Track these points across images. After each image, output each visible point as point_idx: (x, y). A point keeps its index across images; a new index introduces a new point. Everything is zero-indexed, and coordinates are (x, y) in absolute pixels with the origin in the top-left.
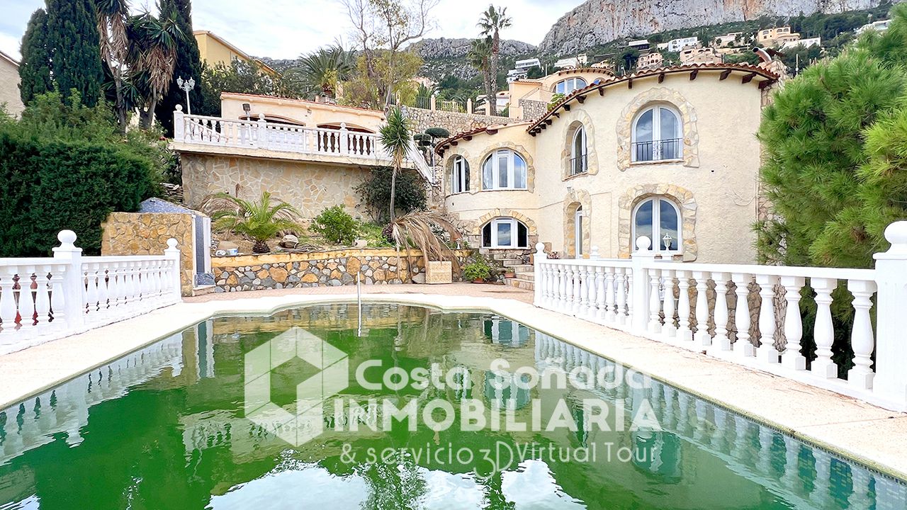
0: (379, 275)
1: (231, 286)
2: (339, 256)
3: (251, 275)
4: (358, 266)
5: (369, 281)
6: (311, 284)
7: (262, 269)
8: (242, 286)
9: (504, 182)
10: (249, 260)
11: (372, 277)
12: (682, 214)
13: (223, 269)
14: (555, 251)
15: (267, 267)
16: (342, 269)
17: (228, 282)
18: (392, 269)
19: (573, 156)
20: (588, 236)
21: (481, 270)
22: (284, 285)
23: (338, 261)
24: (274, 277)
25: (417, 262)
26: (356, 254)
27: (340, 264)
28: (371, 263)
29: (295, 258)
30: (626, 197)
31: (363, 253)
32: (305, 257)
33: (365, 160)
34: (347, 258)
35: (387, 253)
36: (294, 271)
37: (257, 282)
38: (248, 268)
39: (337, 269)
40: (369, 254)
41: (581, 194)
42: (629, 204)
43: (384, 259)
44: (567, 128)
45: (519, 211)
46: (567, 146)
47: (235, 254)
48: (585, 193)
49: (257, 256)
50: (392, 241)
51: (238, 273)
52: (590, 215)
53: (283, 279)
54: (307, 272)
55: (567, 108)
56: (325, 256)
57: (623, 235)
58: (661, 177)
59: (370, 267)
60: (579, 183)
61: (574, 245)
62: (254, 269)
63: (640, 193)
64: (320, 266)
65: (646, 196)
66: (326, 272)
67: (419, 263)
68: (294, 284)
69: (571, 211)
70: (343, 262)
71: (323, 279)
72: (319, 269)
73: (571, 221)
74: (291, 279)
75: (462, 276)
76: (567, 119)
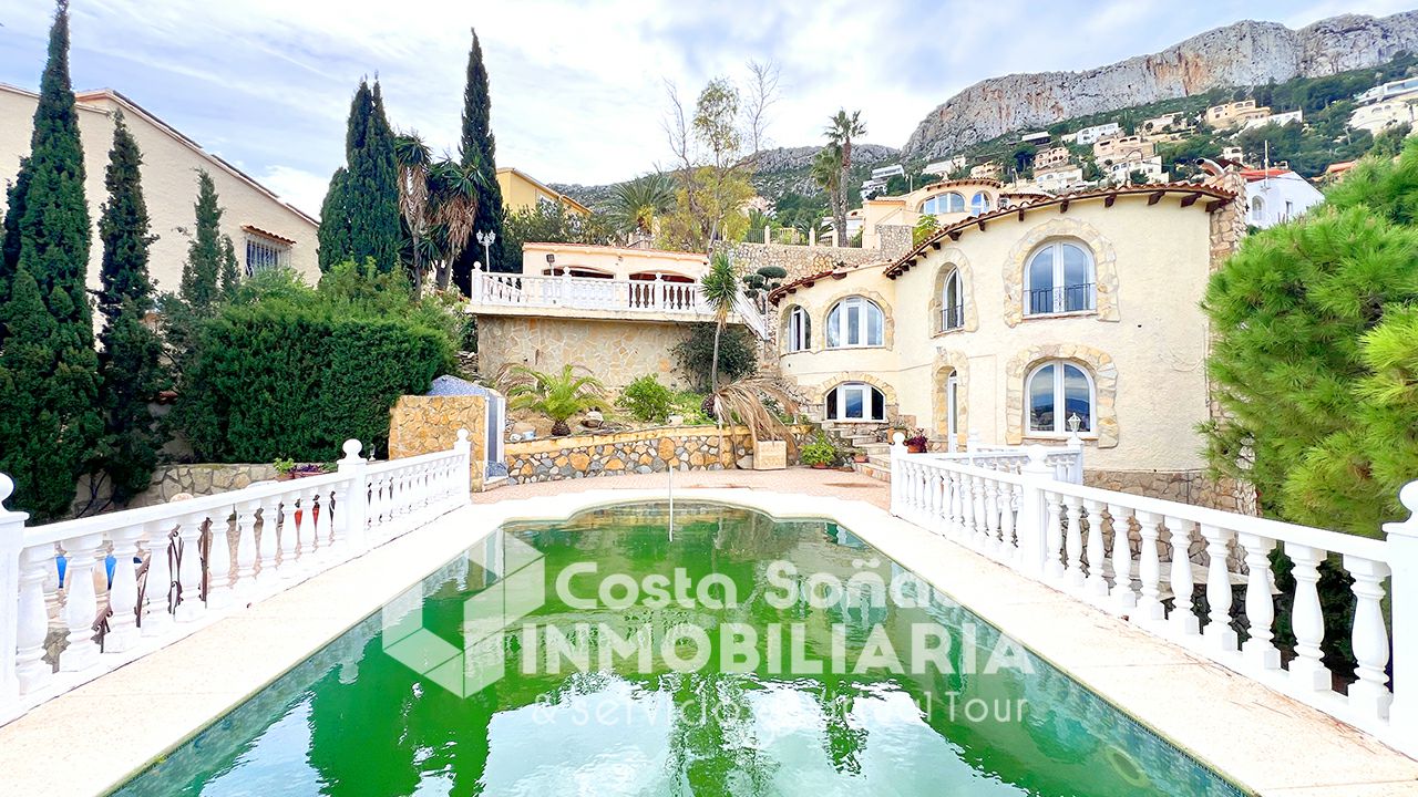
0: (696, 459)
1: (525, 476)
2: (650, 437)
3: (548, 462)
4: (672, 448)
5: (684, 467)
6: (615, 472)
7: (561, 455)
8: (537, 476)
9: (854, 339)
10: (546, 446)
11: (688, 463)
12: (1095, 384)
13: (517, 457)
14: (921, 427)
15: (566, 452)
16: (653, 452)
17: (522, 472)
18: (713, 451)
19: (945, 306)
20: (964, 410)
21: (824, 452)
22: (585, 473)
23: (648, 443)
24: (574, 463)
25: (742, 442)
26: (669, 433)
27: (651, 446)
28: (687, 445)
29: (598, 441)
30: (1017, 362)
31: (679, 432)
32: (610, 439)
33: (683, 315)
34: (659, 440)
35: (709, 430)
36: (596, 457)
37: (554, 471)
38: (544, 456)
39: (647, 453)
40: (685, 434)
41: (955, 355)
42: (1020, 371)
43: (704, 439)
44: (936, 271)
45: (873, 375)
46: (936, 294)
47: (531, 438)
48: (960, 356)
49: (556, 439)
50: (712, 415)
51: (532, 460)
52: (968, 383)
53: (584, 467)
54: (612, 457)
55: (937, 246)
56: (633, 438)
57: (1012, 411)
58: (1065, 334)
59: (685, 449)
60: (952, 342)
61: (946, 420)
62: (552, 455)
63: (1036, 357)
64: (627, 449)
65: (1045, 359)
66: (634, 456)
67: (746, 444)
68: (597, 472)
69: (941, 377)
70: (655, 444)
71: (631, 465)
72: (626, 453)
73: (941, 390)
74: (593, 466)
75: (798, 458)
76: (936, 260)
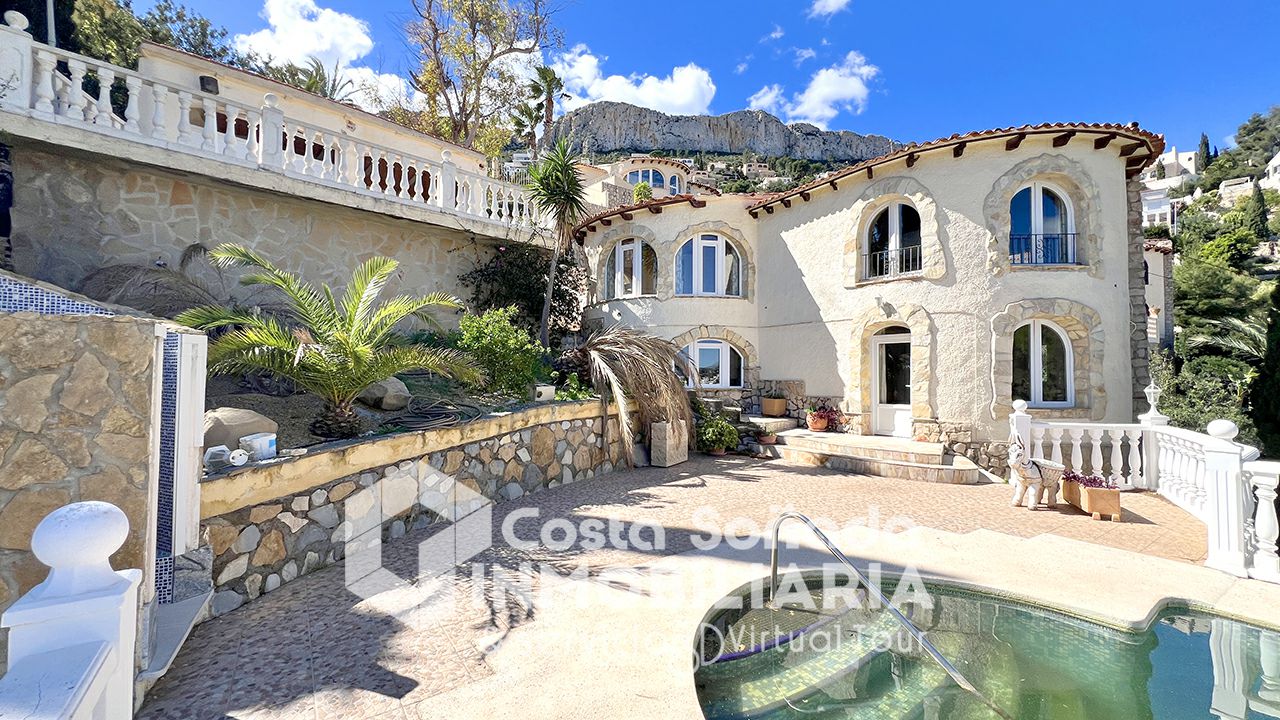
2: (519, 425)
5: (568, 474)
7: (358, 488)
8: (298, 559)
9: (709, 284)
10: (320, 470)
11: (572, 467)
15: (369, 481)
16: (524, 455)
22: (409, 522)
23: (516, 438)
26: (545, 417)
27: (520, 445)
28: (570, 436)
29: (434, 442)
31: (558, 414)
34: (532, 430)
35: (592, 410)
39: (516, 458)
40: (565, 416)
43: (589, 423)
49: (344, 451)
56: (493, 431)
59: (568, 444)
64: (486, 456)
70: (526, 438)
71: (491, 486)
72: (483, 463)
